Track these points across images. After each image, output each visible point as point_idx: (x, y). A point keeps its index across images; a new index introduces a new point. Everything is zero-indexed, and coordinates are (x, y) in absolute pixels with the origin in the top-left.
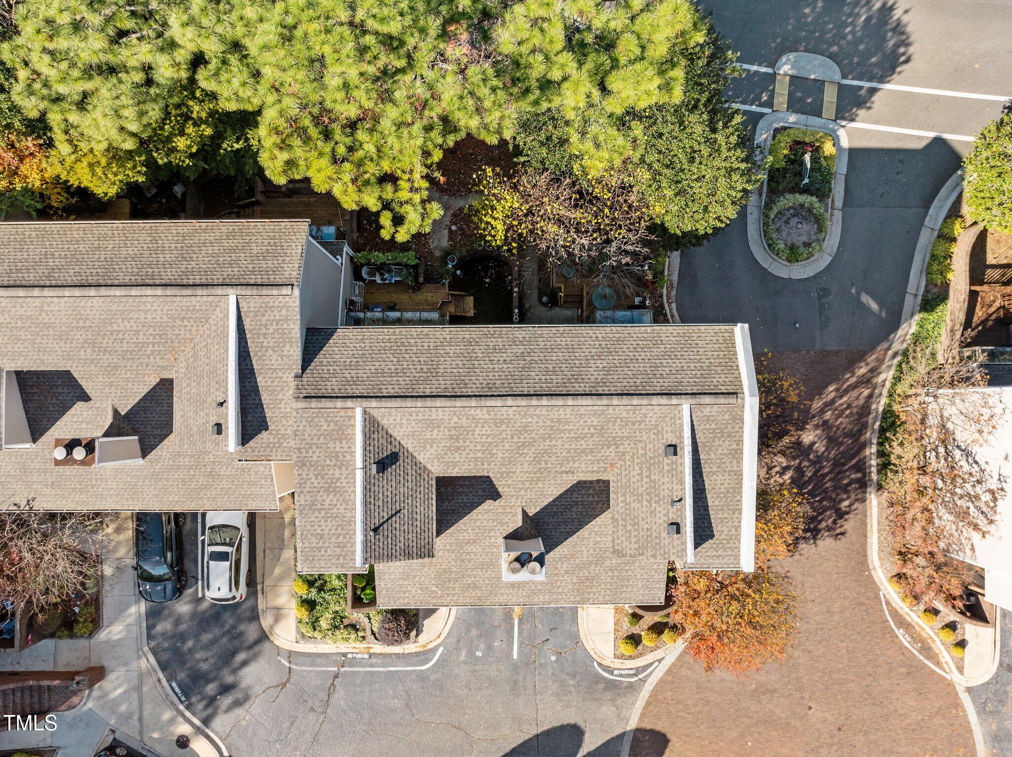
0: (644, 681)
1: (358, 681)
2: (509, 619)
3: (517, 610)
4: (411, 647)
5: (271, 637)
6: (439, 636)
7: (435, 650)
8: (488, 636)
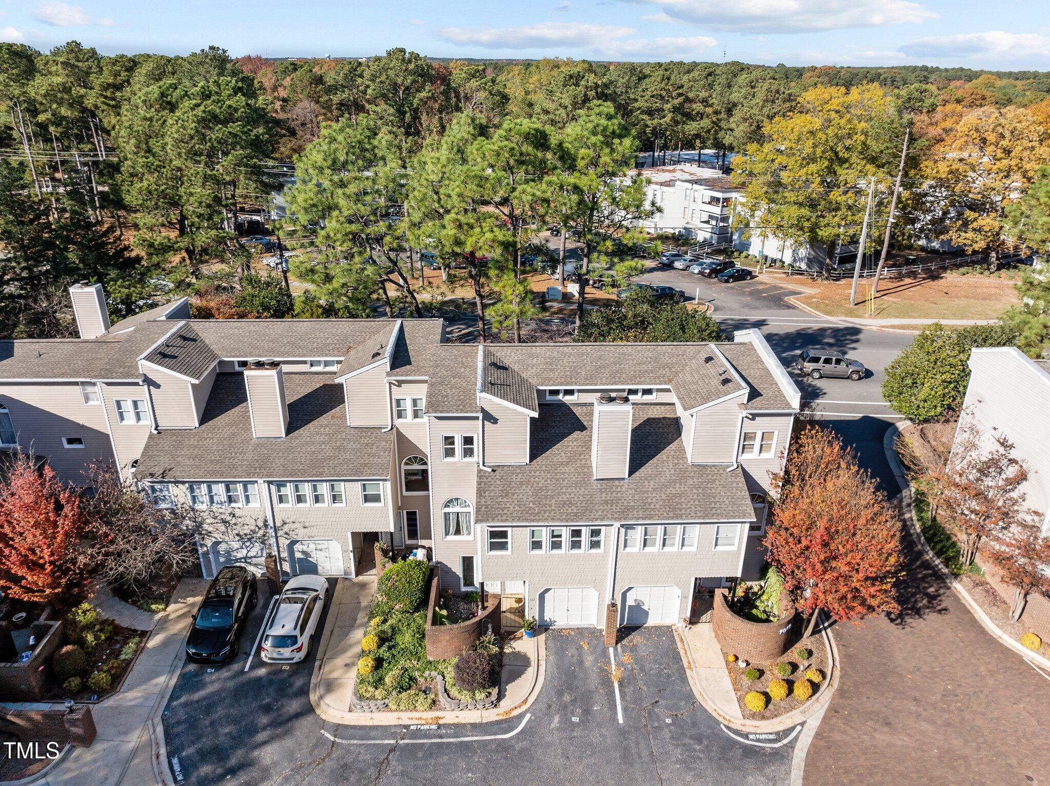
1: (420, 754)
2: (607, 682)
3: (615, 673)
4: (491, 715)
5: (318, 712)
6: (525, 701)
7: (521, 717)
8: (585, 700)
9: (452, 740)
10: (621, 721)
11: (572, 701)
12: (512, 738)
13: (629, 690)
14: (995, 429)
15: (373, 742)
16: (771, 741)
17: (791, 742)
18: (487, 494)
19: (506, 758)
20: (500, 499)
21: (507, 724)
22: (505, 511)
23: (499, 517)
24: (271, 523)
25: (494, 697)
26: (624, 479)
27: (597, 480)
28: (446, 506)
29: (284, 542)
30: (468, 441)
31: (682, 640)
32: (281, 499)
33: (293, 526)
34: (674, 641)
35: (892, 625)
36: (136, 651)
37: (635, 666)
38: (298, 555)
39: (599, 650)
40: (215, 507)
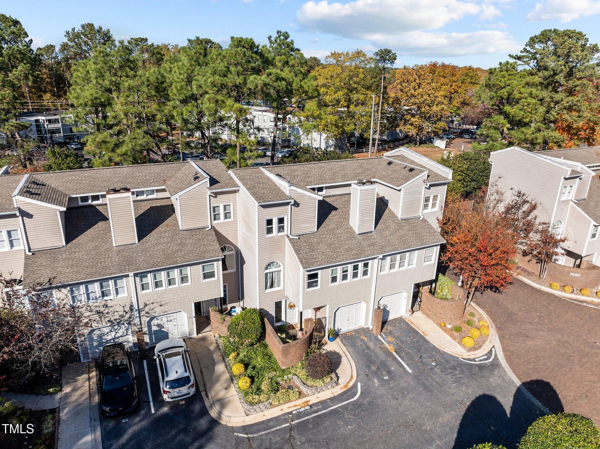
0: (496, 355)
1: (310, 426)
2: (389, 354)
3: (391, 348)
4: (338, 390)
5: (223, 422)
6: (352, 377)
7: (355, 385)
8: (383, 366)
9: (324, 411)
10: (410, 371)
11: (377, 369)
12: (358, 399)
13: (403, 354)
14: (512, 189)
15: (275, 429)
16: (486, 359)
17: (495, 357)
18: (301, 252)
19: (363, 411)
20: (311, 253)
21: (350, 392)
22: (317, 260)
23: (316, 263)
24: (136, 307)
25: (335, 379)
26: (372, 232)
27: (359, 234)
28: (267, 268)
29: (145, 320)
30: (281, 221)
31: (411, 322)
32: (143, 287)
33: (152, 306)
34: (408, 324)
35: (496, 294)
36: (54, 424)
37: (397, 342)
38: (154, 328)
39: (373, 338)
40: (91, 303)
